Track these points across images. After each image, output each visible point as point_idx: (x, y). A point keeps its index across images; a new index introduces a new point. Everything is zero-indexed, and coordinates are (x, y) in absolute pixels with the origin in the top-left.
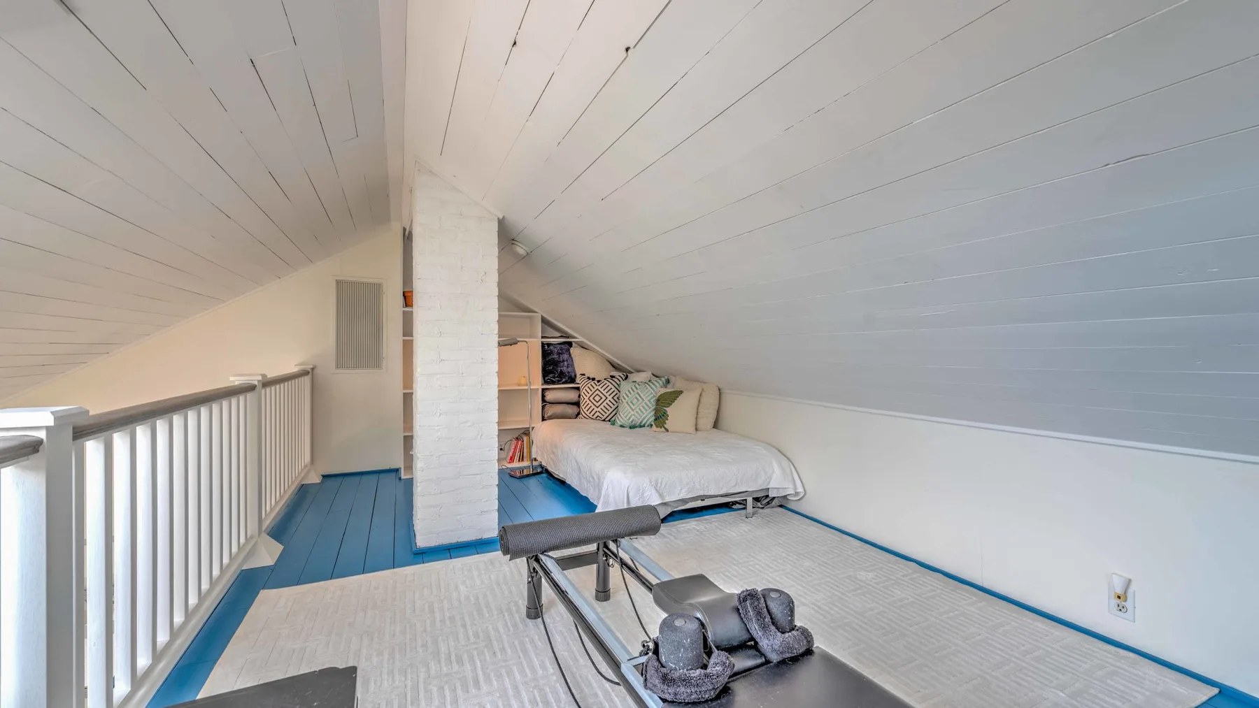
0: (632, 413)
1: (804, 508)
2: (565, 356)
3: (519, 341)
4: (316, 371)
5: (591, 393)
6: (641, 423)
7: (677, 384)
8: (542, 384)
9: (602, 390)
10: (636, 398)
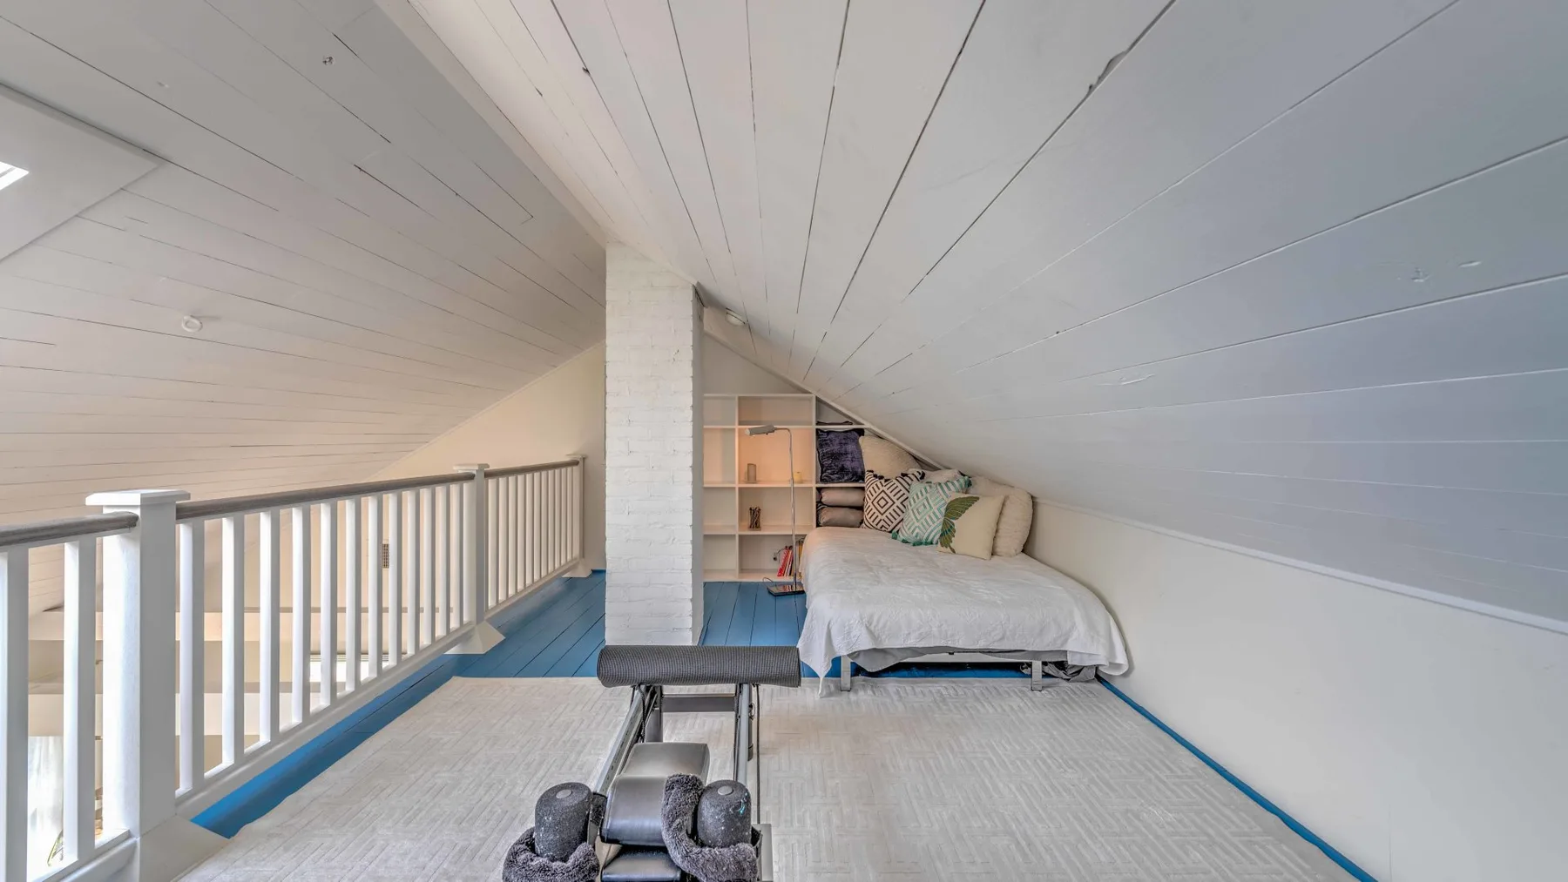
0: (917, 524)
1: (1130, 687)
2: (850, 447)
3: (777, 429)
4: (587, 461)
5: (875, 495)
6: (927, 539)
7: (979, 488)
8: (817, 482)
9: (888, 492)
10: (924, 505)
